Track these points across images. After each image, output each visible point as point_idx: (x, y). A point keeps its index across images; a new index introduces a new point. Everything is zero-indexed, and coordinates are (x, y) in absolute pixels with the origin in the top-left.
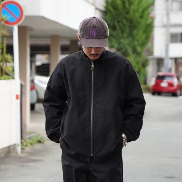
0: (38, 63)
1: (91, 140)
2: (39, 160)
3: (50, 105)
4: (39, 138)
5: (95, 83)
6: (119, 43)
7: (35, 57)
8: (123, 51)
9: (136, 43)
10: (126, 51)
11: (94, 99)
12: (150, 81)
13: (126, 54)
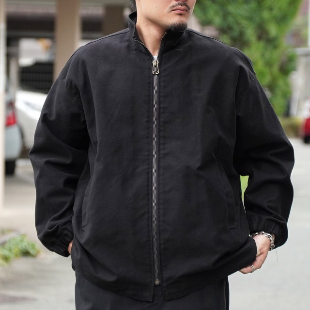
0: (26, 61)
1: (155, 246)
2: (23, 299)
3: (47, 163)
4: (24, 245)
5: (162, 106)
6: (226, 15)
7: (17, 45)
8: (235, 33)
9: (266, 15)
10: (242, 34)
11: (159, 144)
12: (299, 109)
13: (240, 40)
